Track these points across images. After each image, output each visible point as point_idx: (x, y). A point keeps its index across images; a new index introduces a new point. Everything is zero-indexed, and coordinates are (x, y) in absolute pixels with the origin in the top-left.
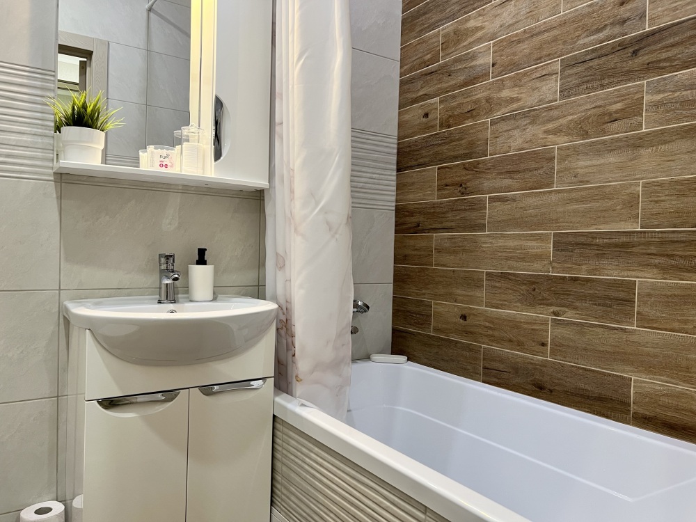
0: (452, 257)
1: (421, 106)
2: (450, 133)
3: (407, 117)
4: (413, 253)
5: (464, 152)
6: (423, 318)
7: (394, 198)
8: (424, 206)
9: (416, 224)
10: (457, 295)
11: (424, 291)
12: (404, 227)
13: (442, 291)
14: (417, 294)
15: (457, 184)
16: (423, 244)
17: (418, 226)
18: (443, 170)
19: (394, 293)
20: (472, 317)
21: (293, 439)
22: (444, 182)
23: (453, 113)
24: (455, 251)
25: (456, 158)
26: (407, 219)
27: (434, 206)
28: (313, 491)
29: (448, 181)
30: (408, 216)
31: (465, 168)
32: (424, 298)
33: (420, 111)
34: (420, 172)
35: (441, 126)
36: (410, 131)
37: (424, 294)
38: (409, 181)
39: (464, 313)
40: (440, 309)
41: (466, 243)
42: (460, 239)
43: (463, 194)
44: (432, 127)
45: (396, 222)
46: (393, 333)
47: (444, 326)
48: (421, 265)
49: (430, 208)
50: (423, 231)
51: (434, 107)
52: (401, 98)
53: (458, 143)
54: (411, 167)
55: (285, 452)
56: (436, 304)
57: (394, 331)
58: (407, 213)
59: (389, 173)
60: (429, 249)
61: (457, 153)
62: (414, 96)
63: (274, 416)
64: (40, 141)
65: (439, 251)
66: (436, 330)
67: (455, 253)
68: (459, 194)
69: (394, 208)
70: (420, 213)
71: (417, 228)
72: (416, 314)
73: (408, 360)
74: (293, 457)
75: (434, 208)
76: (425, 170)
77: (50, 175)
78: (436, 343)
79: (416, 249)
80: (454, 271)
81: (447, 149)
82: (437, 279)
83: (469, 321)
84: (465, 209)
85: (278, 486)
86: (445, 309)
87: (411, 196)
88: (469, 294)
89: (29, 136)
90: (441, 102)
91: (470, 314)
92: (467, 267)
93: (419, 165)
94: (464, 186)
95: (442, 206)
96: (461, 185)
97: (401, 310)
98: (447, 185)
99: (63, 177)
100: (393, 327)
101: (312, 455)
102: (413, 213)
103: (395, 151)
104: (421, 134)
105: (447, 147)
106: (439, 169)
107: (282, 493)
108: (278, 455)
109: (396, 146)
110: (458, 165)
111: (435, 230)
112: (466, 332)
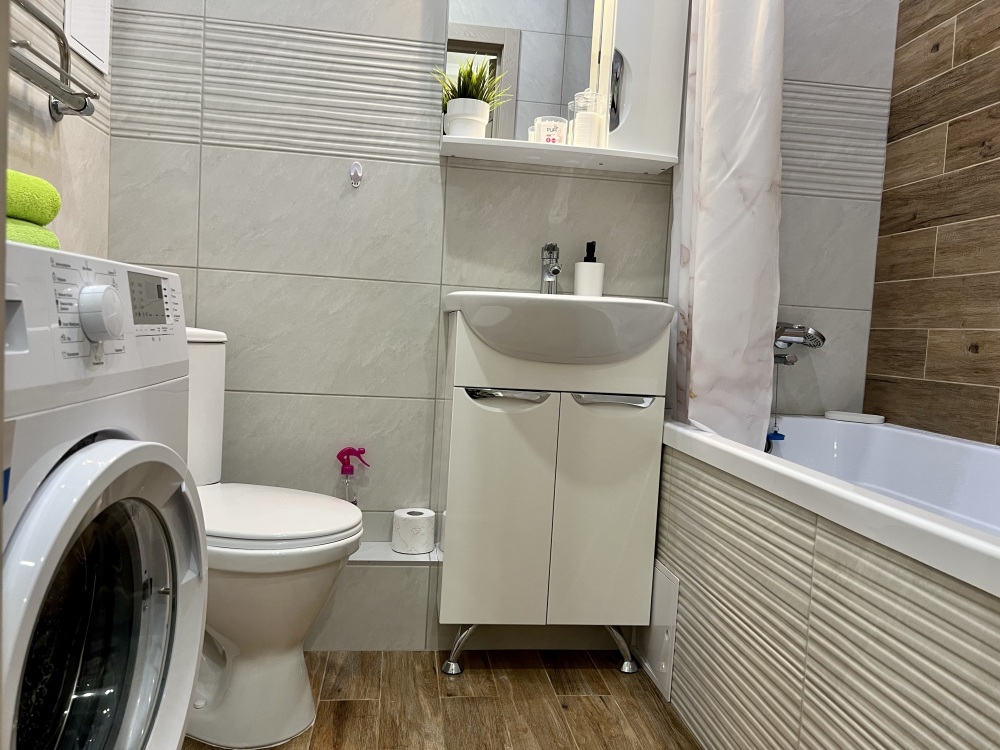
0: (963, 258)
1: (930, 34)
2: (971, 67)
3: (907, 57)
4: (904, 260)
5: (991, 91)
6: (913, 357)
7: (880, 183)
8: (925, 186)
9: (911, 216)
10: (967, 315)
11: (916, 316)
12: (893, 223)
13: (943, 312)
14: (905, 321)
15: (976, 144)
16: (920, 244)
17: (915, 218)
18: (957, 126)
19: (872, 325)
20: (987, 345)
21: (681, 469)
22: (956, 144)
23: (977, 34)
24: (967, 246)
25: (977, 103)
26: (899, 210)
27: (939, 183)
28: (699, 529)
29: (965, 140)
30: (900, 206)
31: (991, 117)
32: (917, 326)
33: (927, 43)
34: (922, 135)
35: (958, 58)
36: (911, 77)
37: (916, 321)
38: (905, 152)
39: (975, 341)
40: (939, 339)
41: (985, 231)
42: (976, 228)
43: (985, 156)
44: (944, 63)
45: (882, 217)
46: (867, 384)
47: (944, 365)
48: (916, 276)
49: (933, 188)
50: (921, 225)
51: (949, 31)
52: (901, 30)
53: (981, 79)
54: (909, 131)
55: (673, 488)
56: (934, 333)
57: (869, 380)
58: (899, 202)
59: (874, 145)
60: (929, 251)
61: (979, 95)
62: (920, 22)
63: (664, 446)
64: (428, 121)
65: (942, 251)
66: (930, 372)
67: (969, 249)
68: (980, 158)
69: (880, 197)
70: (918, 198)
71: (914, 222)
72: (902, 351)
73: (886, 421)
74: (680, 493)
75: (939, 186)
76: (929, 132)
77: (435, 158)
78: (929, 392)
79: (909, 255)
80: (964, 279)
81: (965, 92)
82: (936, 295)
83: (981, 352)
84: (987, 181)
85: (665, 533)
86: (946, 339)
87: (906, 175)
88: (985, 310)
89: (419, 117)
90: (959, 22)
91: (984, 343)
92: (985, 270)
93: (921, 126)
94: (987, 144)
95: (952, 181)
96: (983, 144)
97: (882, 348)
98: (961, 148)
99: (450, 160)
100: (867, 376)
101: (701, 484)
102: (908, 199)
103: (887, 111)
104: (927, 78)
105: (964, 89)
106: (950, 125)
107: (668, 540)
108: (666, 495)
109: (888, 104)
110: (979, 114)
111: (939, 220)
112: (977, 371)
